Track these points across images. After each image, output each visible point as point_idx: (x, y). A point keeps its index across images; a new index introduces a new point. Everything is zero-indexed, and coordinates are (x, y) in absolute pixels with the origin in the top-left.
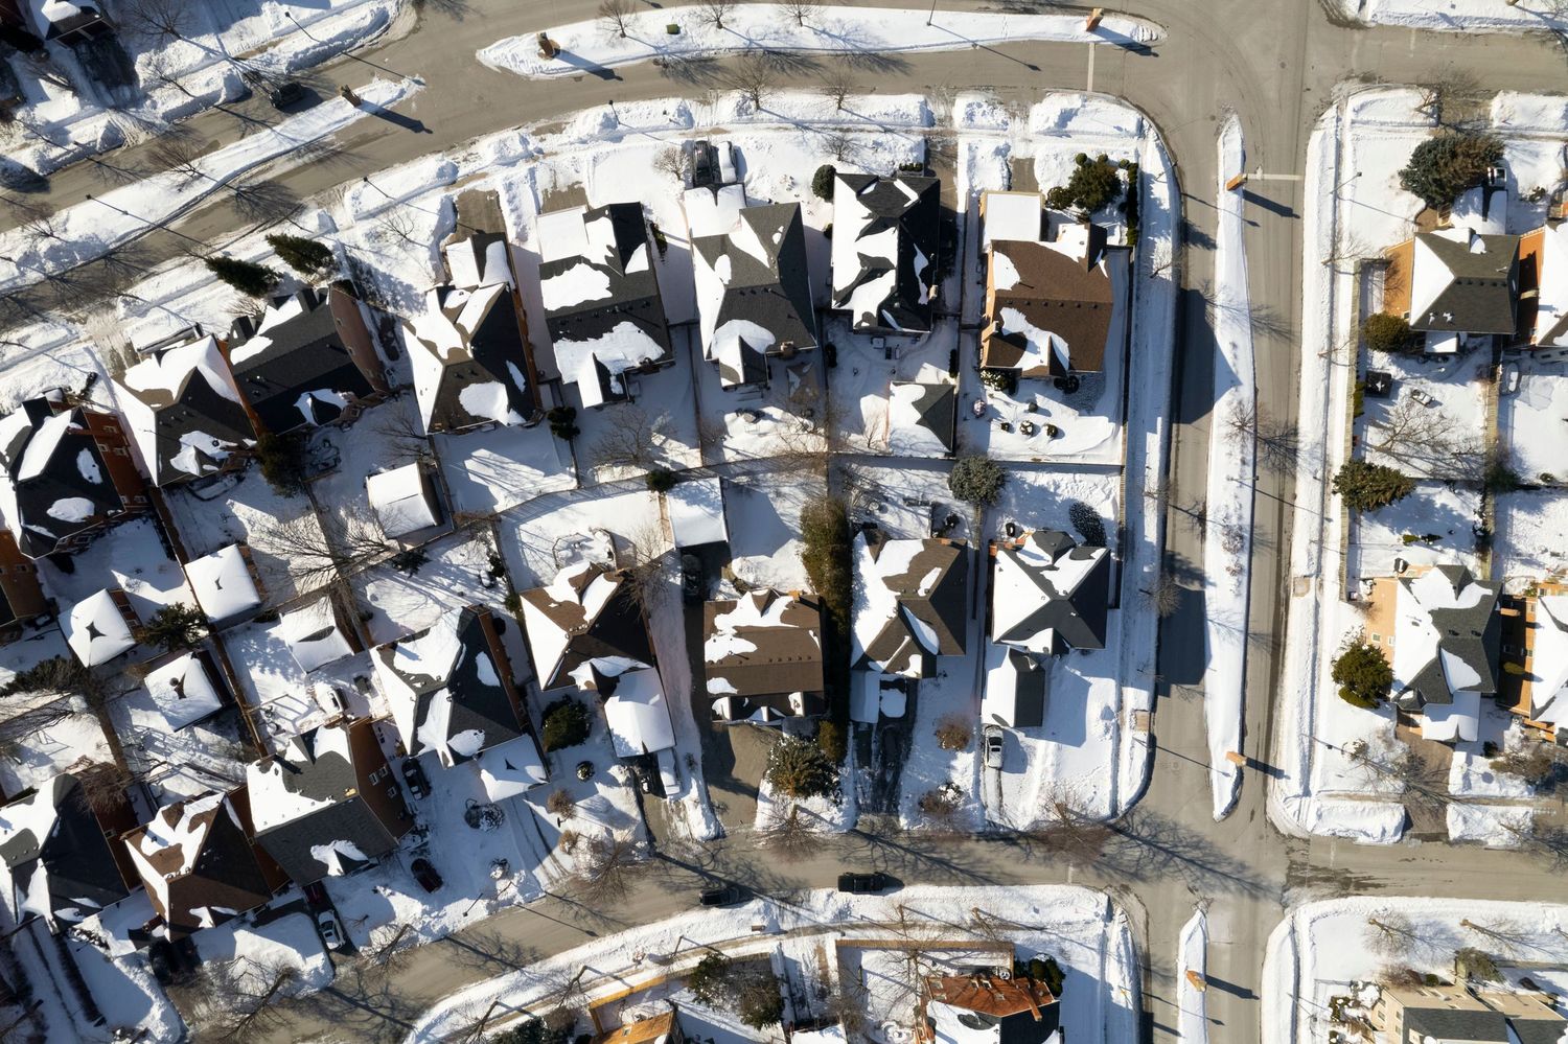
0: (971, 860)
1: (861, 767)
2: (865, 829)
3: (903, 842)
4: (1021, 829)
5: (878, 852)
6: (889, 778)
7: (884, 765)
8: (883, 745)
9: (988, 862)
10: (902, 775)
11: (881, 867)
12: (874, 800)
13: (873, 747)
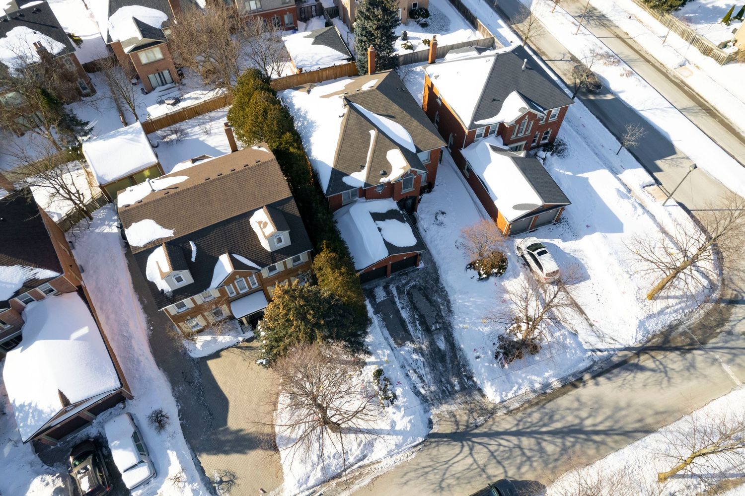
0: (607, 412)
1: (401, 345)
2: (446, 428)
3: (506, 423)
4: (632, 343)
5: (481, 455)
6: (442, 345)
7: (428, 331)
8: (414, 308)
9: (629, 405)
10: (456, 335)
11: (497, 473)
12: (438, 381)
13: (404, 314)
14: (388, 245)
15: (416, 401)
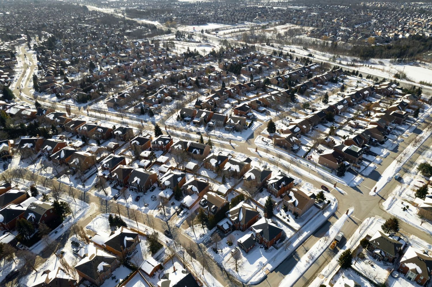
0: (212, 266)
1: (210, 236)
2: (200, 246)
3: (204, 253)
4: (226, 269)
7: (214, 239)
9: (214, 269)
10: (215, 243)
11: (196, 253)
12: (206, 243)
14: (222, 225)
15: (202, 241)
